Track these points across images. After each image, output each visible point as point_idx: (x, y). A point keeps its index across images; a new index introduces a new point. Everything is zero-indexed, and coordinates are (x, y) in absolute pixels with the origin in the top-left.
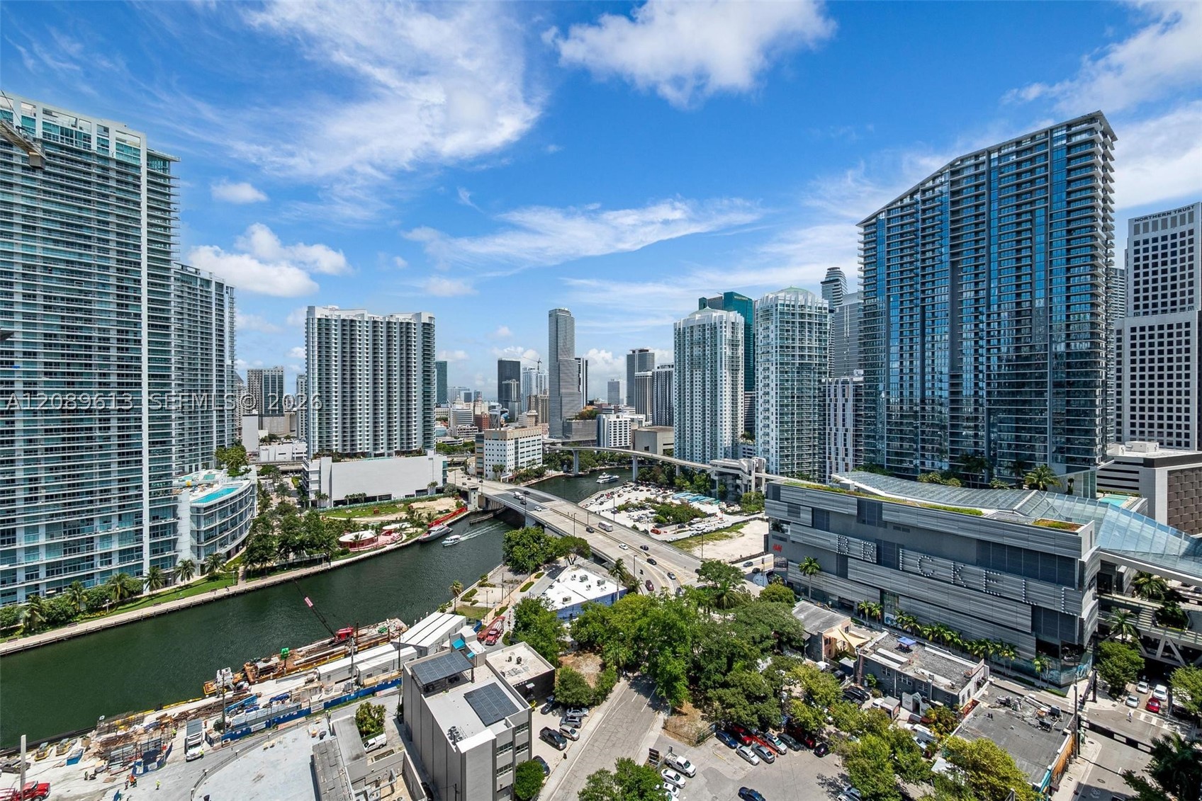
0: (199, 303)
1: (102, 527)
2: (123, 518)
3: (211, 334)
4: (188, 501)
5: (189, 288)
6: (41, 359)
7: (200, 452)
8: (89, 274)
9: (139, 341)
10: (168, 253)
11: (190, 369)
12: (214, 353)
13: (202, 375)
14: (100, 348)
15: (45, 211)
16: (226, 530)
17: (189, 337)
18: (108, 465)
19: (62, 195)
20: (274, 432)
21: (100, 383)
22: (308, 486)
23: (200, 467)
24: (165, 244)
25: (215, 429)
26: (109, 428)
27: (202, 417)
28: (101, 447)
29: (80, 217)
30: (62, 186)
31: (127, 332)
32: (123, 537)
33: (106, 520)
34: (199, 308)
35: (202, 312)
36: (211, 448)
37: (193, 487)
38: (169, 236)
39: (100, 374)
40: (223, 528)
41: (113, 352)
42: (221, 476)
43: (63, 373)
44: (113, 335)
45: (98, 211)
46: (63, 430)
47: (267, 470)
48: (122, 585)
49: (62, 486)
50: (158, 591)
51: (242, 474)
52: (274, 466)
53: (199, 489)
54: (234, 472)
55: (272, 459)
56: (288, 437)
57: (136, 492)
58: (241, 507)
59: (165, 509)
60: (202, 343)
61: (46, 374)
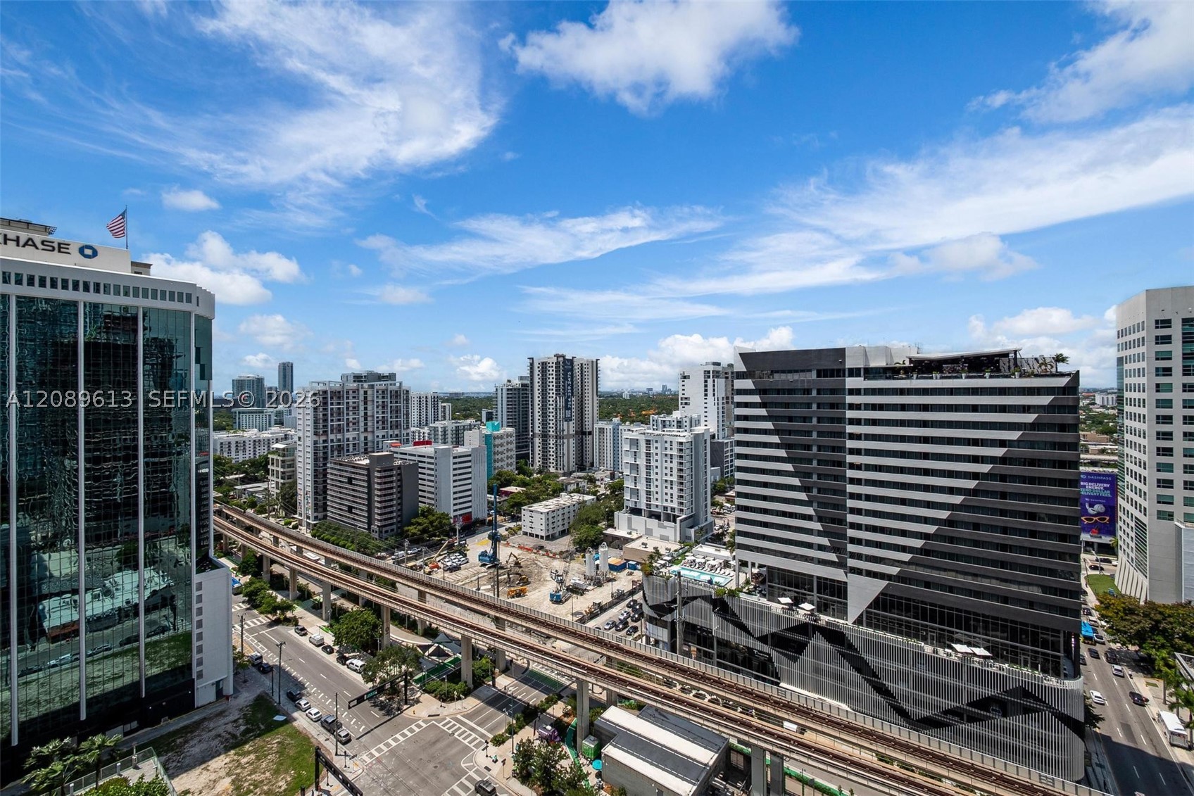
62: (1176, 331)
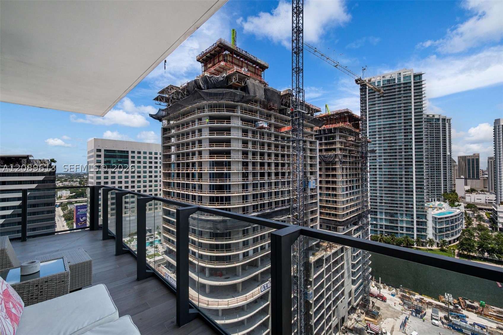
0: (434, 129)
1: (400, 217)
2: (407, 215)
3: (440, 142)
4: (431, 214)
5: (430, 124)
6: (383, 158)
7: (436, 194)
8: (395, 127)
9: (412, 148)
10: (422, 112)
11: (431, 158)
12: (442, 150)
13: (436, 160)
14: (399, 152)
15: (384, 109)
16: (449, 230)
17: (431, 144)
18: (402, 194)
19: (388, 102)
20: (474, 187)
21: (399, 165)
22: (497, 219)
23: (436, 200)
24: (420, 108)
25: (442, 184)
26: (402, 181)
27: (437, 178)
28: (400, 187)
29: (393, 108)
30: (388, 99)
31: (408, 145)
32: (407, 222)
33: (402, 214)
34: (434, 132)
35: (436, 133)
36: (441, 192)
37: (434, 208)
38: (422, 105)
39: (399, 162)
40: (447, 229)
41: (403, 153)
42: (446, 205)
43: (389, 162)
44: (403, 147)
45: (398, 104)
46: (389, 181)
47: (469, 206)
48: (407, 240)
49: (389, 200)
50: (420, 247)
51: (456, 206)
52: (474, 205)
53: (436, 210)
54: (452, 204)
55: (473, 201)
56: (482, 191)
57: (411, 206)
58: (456, 222)
59: (422, 215)
60: (436, 147)
61: (385, 162)
62: (102, 153)
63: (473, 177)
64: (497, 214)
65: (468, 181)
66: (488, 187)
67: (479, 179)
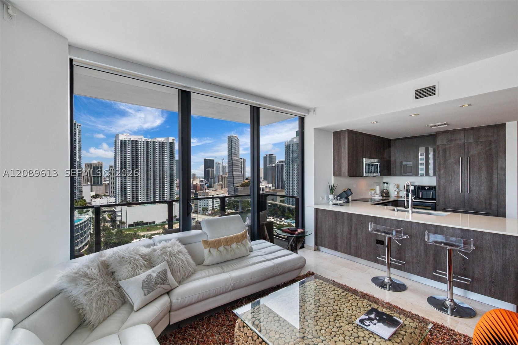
16: (79, 238)
20: (98, 193)
22: (116, 218)
40: (77, 237)
51: (85, 213)
54: (81, 212)
56: (104, 195)
58: (85, 228)
63: (98, 183)
64: (116, 213)
65: (93, 187)
66: (108, 191)
67: (102, 185)
